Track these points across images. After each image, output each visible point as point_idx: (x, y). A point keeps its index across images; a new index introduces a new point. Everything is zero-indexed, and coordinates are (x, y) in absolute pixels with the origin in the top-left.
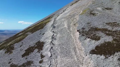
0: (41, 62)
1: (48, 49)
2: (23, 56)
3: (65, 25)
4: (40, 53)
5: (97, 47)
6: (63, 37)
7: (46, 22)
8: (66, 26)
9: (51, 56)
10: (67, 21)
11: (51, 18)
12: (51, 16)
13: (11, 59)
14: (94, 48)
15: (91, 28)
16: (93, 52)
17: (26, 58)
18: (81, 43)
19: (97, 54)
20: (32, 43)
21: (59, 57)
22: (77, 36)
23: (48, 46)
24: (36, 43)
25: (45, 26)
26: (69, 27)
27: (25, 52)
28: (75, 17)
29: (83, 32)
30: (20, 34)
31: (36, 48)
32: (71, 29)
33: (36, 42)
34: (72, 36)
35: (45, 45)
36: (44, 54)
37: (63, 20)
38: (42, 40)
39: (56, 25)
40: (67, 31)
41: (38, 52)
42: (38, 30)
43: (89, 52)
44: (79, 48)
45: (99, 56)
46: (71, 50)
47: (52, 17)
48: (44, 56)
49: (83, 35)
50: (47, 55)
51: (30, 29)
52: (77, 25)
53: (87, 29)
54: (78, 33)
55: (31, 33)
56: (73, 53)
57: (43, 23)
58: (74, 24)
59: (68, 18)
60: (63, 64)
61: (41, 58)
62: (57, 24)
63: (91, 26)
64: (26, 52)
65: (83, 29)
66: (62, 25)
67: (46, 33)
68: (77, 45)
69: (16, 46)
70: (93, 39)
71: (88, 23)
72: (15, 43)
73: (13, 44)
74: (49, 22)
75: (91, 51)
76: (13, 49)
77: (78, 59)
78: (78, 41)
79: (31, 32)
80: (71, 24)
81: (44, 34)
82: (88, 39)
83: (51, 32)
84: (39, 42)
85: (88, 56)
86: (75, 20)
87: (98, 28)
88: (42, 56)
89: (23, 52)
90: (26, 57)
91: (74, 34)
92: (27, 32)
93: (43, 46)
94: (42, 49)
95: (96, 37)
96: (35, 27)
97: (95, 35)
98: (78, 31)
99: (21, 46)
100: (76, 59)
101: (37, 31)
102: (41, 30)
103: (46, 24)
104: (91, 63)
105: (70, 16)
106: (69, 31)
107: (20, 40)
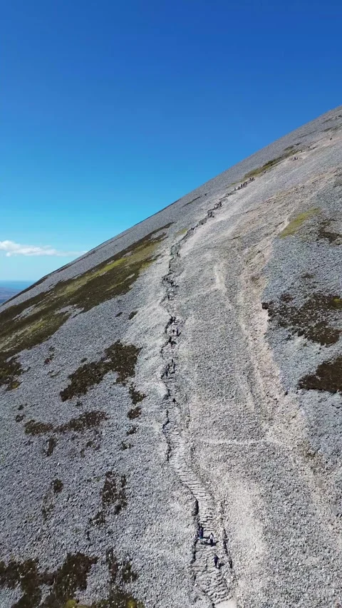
0: (132, 415)
1: (153, 370)
2: (65, 395)
3: (218, 280)
4: (128, 385)
5: (324, 368)
6: (209, 328)
7: (139, 260)
8: (220, 285)
9: (167, 397)
10: (225, 261)
11: (158, 245)
12: (154, 232)
13: (21, 408)
14: (314, 371)
15: (315, 296)
16: (308, 383)
17: (79, 404)
18: (271, 354)
19: (321, 390)
20: (93, 351)
21: (195, 398)
22: (259, 327)
23: (152, 361)
24: (108, 351)
25: (134, 279)
26: (232, 288)
27: (70, 382)
28: (258, 248)
29: (283, 312)
30: (27, 312)
31: (109, 367)
32: (240, 299)
33: (106, 346)
34: (243, 326)
35: (141, 359)
36: (140, 389)
37: (208, 256)
38: (128, 339)
39: (179, 280)
40: (224, 305)
41: (118, 381)
42: (109, 296)
43: (295, 382)
44: (263, 371)
45: (326, 394)
46: (237, 376)
47: (159, 240)
48: (144, 396)
49: (283, 324)
50: (154, 392)
51: (70, 289)
52: (265, 282)
53: (299, 302)
54: (265, 315)
55: (78, 310)
56: (244, 387)
57: (122, 264)
58: (253, 279)
59: (229, 250)
60: (209, 421)
61: (134, 403)
62: (183, 275)
63: (316, 291)
64: (74, 384)
65: (286, 298)
66: (206, 279)
67: (140, 310)
68: (259, 360)
69: (26, 358)
70: (313, 338)
71: (308, 276)
72: (19, 349)
73: (11, 353)
74: (148, 261)
75: (303, 380)
76: (19, 373)
77: (257, 406)
78: (264, 346)
79: (79, 307)
80: (242, 277)
81: (133, 314)
82: (299, 340)
83: (160, 310)
84: (118, 346)
85: (292, 396)
86: (255, 260)
87: (338, 297)
88: (136, 397)
89: (64, 384)
90: (75, 399)
91: (249, 317)
92: (61, 303)
93: (134, 360)
94: (132, 374)
95: (328, 331)
96: (90, 284)
97: (325, 323)
98: (265, 306)
99: (47, 362)
100: (250, 404)
101: (102, 301)
102: (119, 298)
103: (136, 269)
104: (299, 416)
105: (237, 242)
106: (230, 307)
107: (39, 338)
